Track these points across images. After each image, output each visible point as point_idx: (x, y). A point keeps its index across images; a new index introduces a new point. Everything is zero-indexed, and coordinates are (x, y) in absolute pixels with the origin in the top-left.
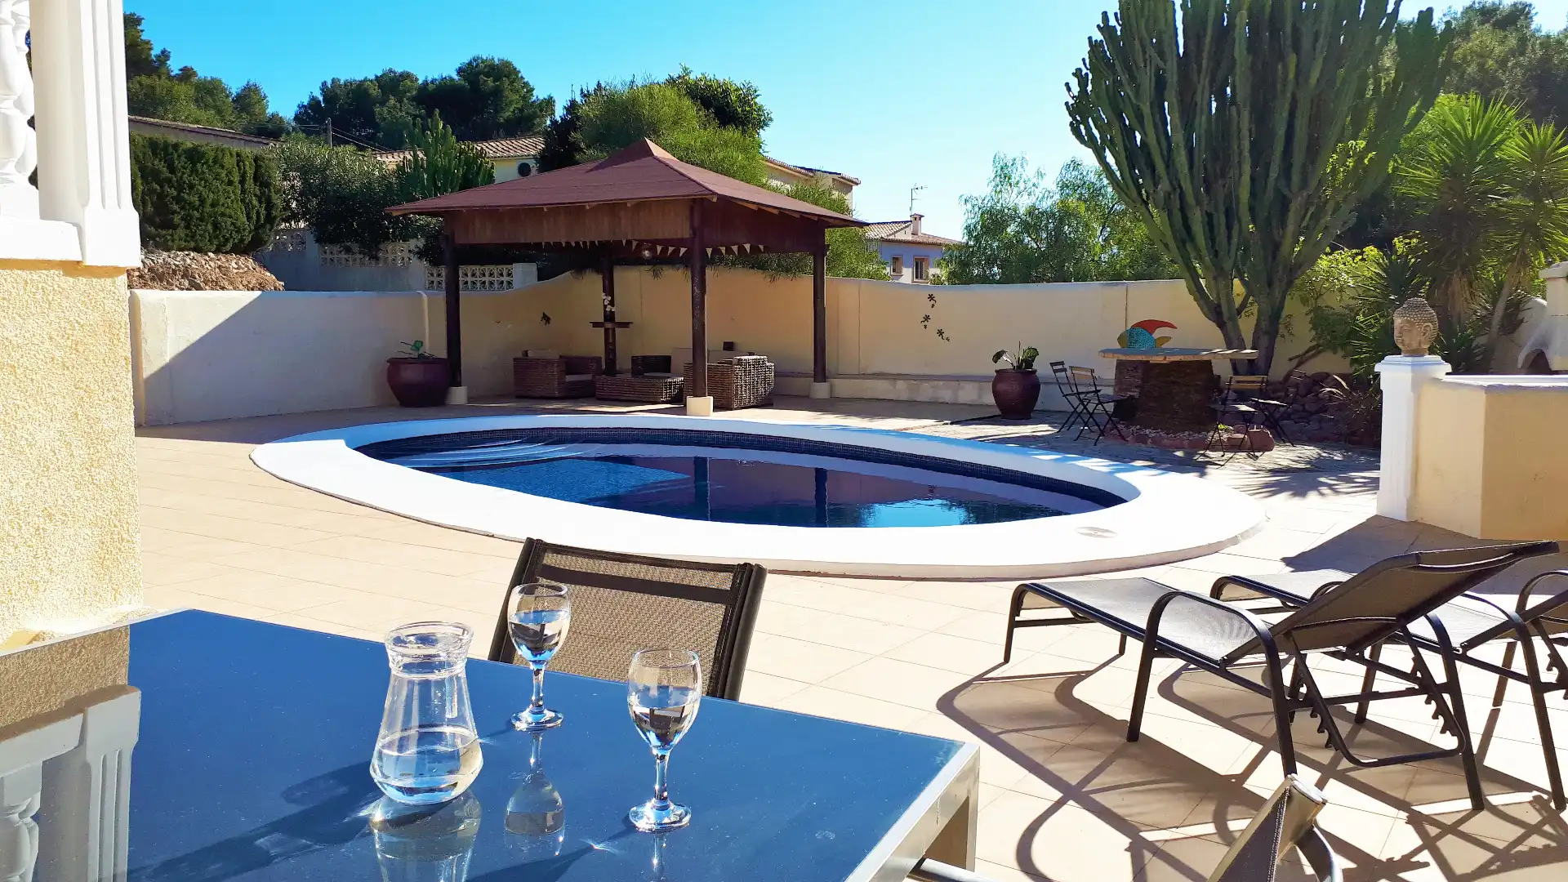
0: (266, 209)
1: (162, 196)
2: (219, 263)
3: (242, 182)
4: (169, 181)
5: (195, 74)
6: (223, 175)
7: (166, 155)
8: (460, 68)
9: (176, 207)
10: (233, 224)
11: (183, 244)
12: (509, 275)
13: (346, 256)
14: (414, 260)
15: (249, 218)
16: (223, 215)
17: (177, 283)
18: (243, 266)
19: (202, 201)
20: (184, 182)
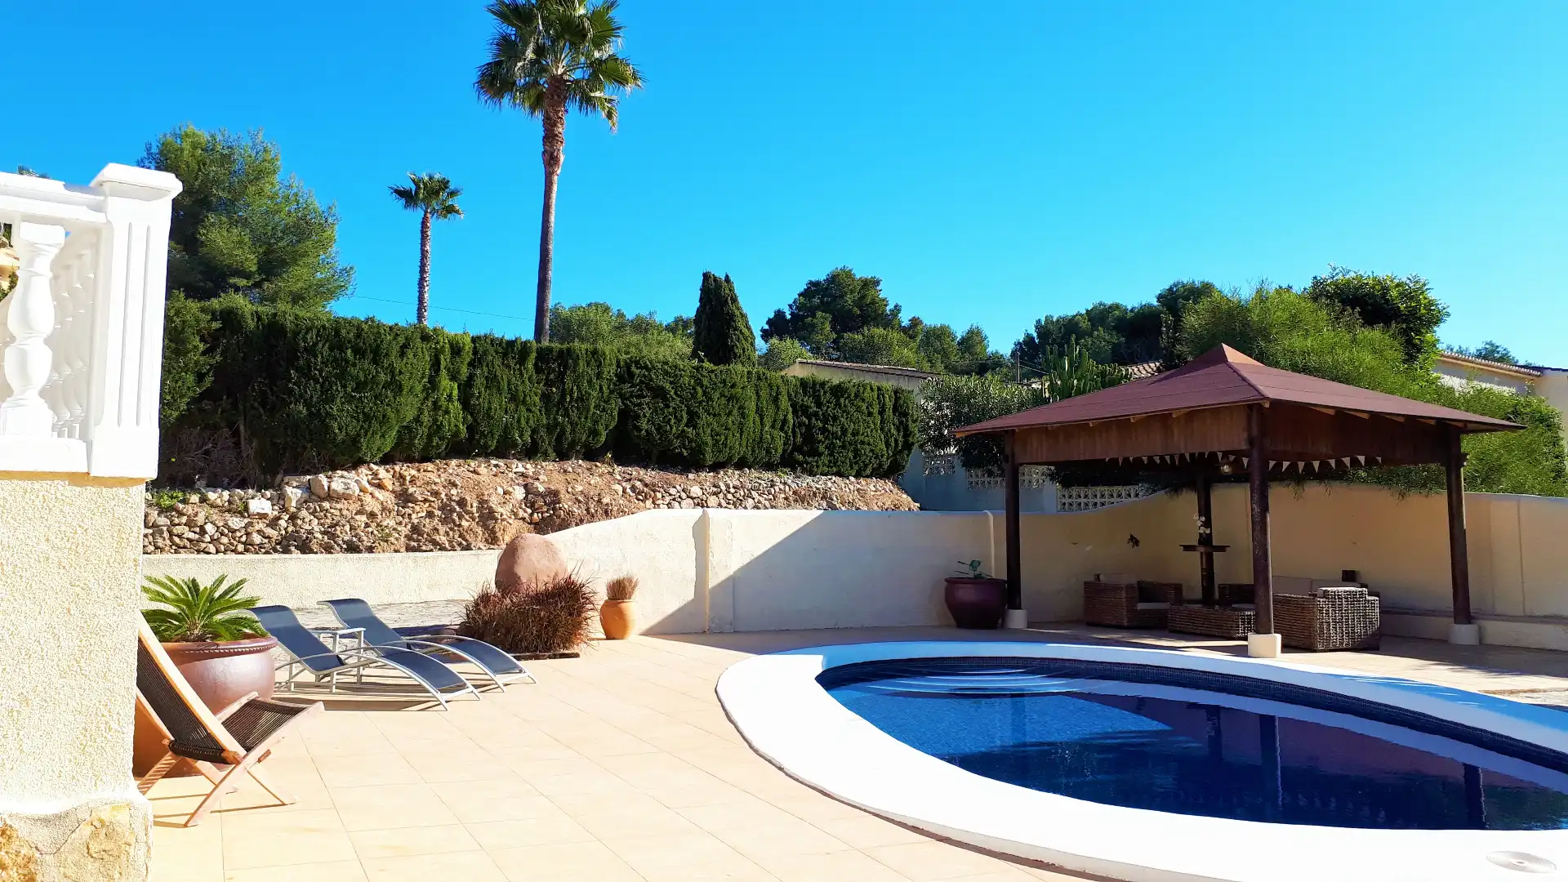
0: (904, 437)
1: (809, 427)
2: (859, 486)
3: (882, 412)
4: (816, 414)
5: (921, 322)
6: (864, 408)
7: (814, 393)
8: (1160, 294)
9: (821, 437)
10: (872, 451)
11: (826, 469)
13: (989, 479)
14: (1048, 482)
15: (887, 445)
16: (862, 443)
17: (817, 504)
18: (880, 489)
19: (844, 431)
20: (829, 415)
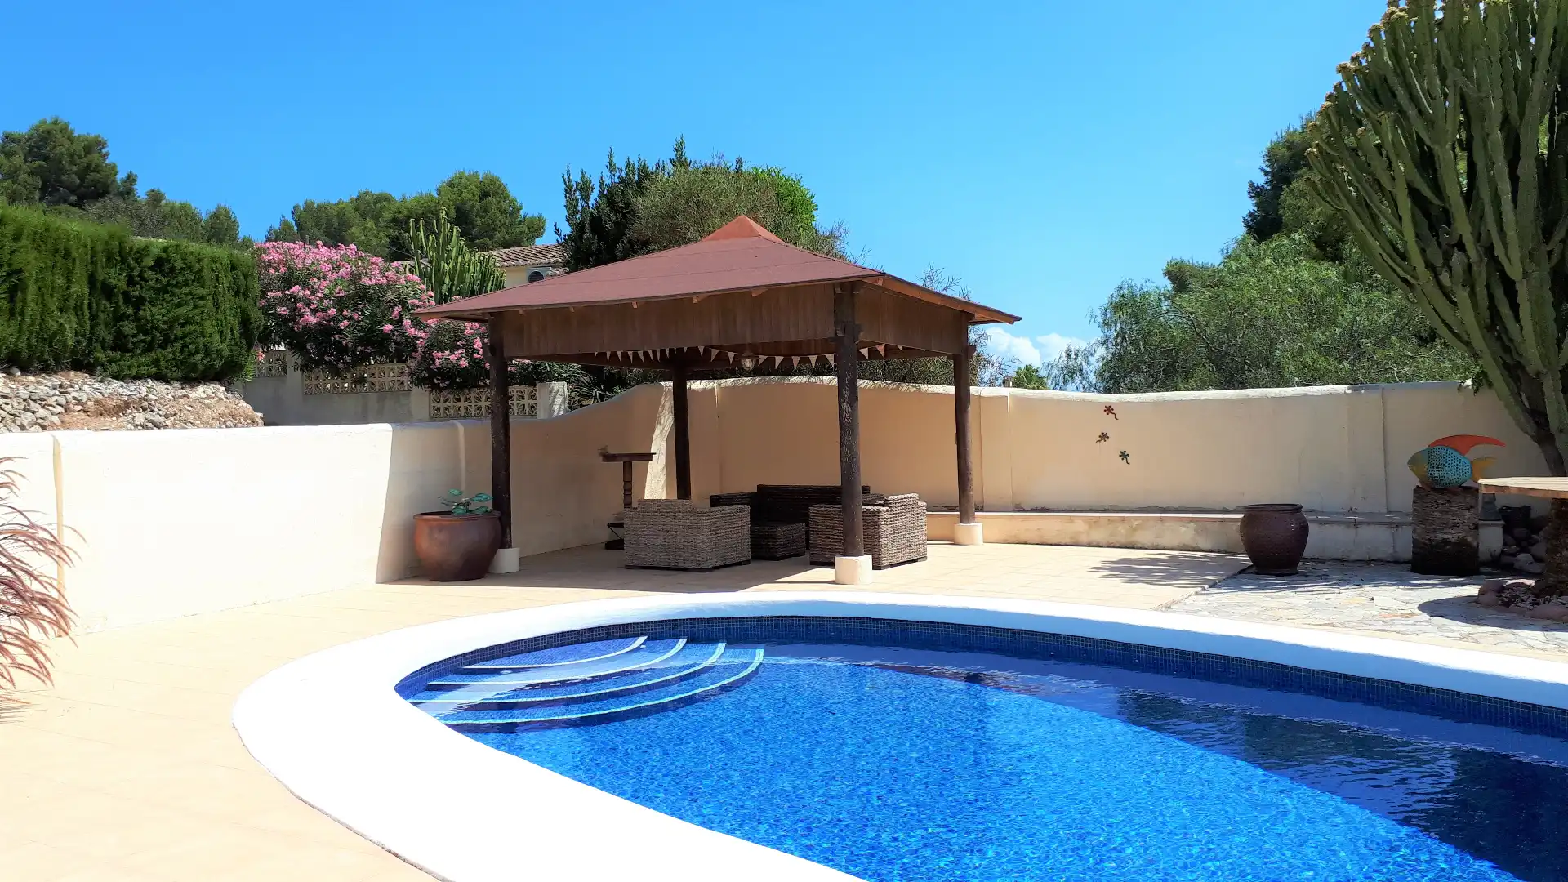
0: (242, 326)
2: (184, 392)
4: (126, 298)
10: (204, 346)
11: (141, 372)
12: (532, 397)
13: (334, 383)
15: (223, 338)
17: (131, 417)
18: (213, 394)
20: (145, 298)
